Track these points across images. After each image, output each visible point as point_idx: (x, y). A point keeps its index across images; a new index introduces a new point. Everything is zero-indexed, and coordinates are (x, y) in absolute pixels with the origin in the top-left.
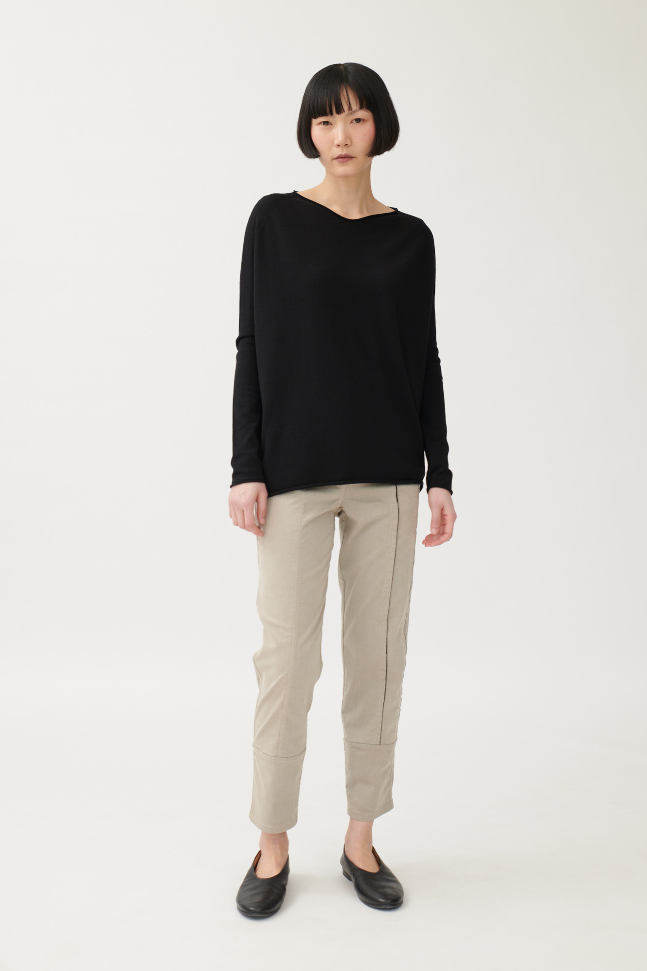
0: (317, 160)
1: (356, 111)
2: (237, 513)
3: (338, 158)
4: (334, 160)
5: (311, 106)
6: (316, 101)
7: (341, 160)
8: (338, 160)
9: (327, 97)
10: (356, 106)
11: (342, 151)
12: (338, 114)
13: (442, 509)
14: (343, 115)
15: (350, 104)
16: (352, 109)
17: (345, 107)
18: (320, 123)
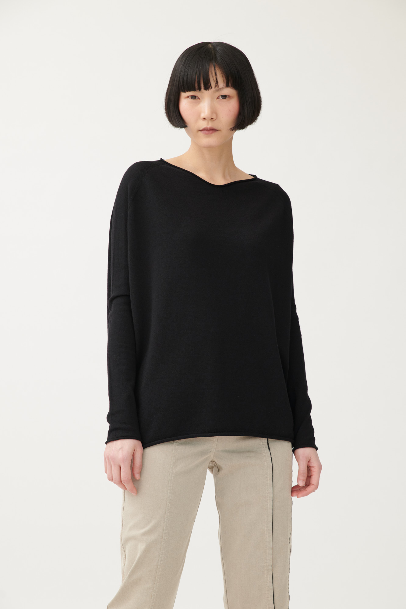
0: (183, 129)
1: (222, 88)
2: (113, 468)
3: (204, 130)
4: (200, 132)
5: (181, 80)
6: (185, 77)
7: (206, 132)
8: (202, 131)
9: (196, 73)
10: (223, 85)
11: (208, 124)
12: (206, 90)
13: (309, 462)
14: (210, 92)
15: (217, 82)
16: (218, 87)
17: (213, 84)
18: (188, 97)
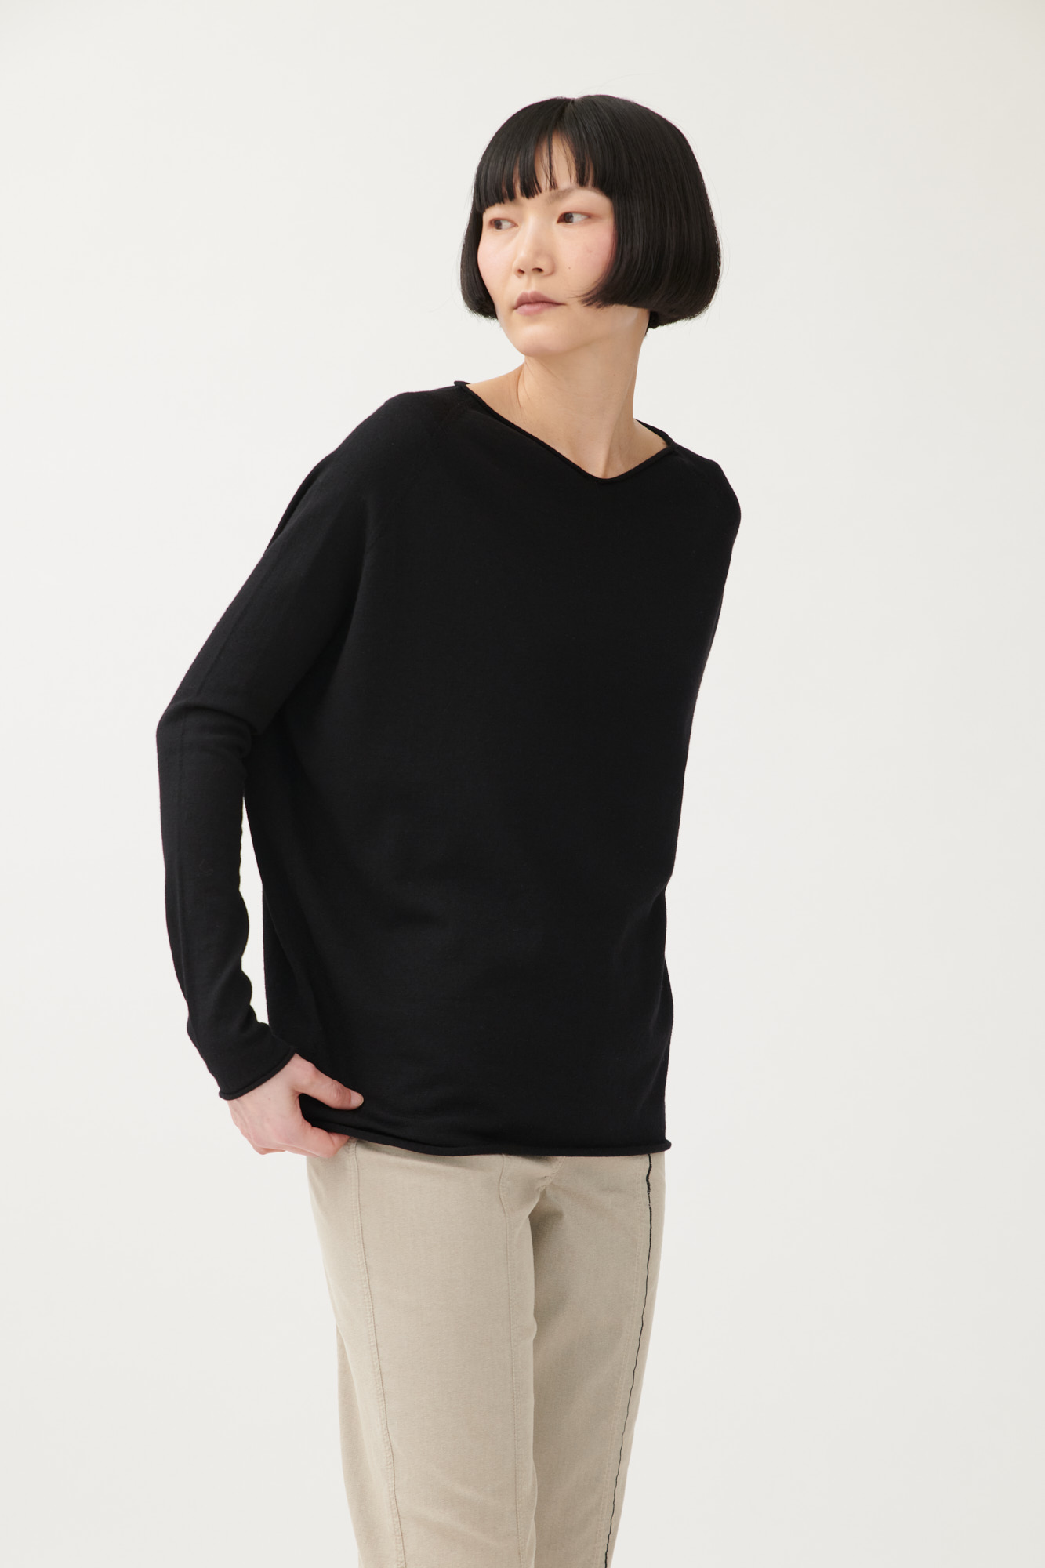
1: (566, 193)
8: (520, 309)
10: (568, 180)
14: (538, 201)
15: (555, 176)
16: (558, 189)
